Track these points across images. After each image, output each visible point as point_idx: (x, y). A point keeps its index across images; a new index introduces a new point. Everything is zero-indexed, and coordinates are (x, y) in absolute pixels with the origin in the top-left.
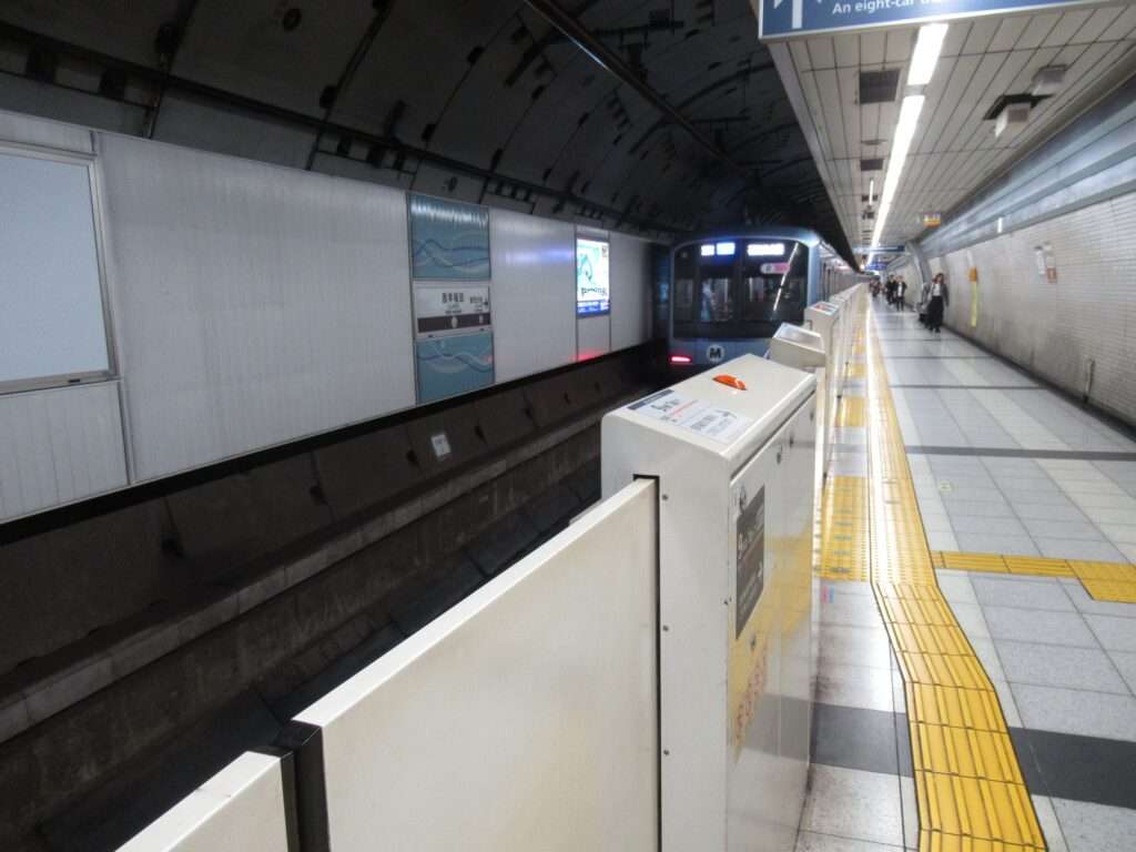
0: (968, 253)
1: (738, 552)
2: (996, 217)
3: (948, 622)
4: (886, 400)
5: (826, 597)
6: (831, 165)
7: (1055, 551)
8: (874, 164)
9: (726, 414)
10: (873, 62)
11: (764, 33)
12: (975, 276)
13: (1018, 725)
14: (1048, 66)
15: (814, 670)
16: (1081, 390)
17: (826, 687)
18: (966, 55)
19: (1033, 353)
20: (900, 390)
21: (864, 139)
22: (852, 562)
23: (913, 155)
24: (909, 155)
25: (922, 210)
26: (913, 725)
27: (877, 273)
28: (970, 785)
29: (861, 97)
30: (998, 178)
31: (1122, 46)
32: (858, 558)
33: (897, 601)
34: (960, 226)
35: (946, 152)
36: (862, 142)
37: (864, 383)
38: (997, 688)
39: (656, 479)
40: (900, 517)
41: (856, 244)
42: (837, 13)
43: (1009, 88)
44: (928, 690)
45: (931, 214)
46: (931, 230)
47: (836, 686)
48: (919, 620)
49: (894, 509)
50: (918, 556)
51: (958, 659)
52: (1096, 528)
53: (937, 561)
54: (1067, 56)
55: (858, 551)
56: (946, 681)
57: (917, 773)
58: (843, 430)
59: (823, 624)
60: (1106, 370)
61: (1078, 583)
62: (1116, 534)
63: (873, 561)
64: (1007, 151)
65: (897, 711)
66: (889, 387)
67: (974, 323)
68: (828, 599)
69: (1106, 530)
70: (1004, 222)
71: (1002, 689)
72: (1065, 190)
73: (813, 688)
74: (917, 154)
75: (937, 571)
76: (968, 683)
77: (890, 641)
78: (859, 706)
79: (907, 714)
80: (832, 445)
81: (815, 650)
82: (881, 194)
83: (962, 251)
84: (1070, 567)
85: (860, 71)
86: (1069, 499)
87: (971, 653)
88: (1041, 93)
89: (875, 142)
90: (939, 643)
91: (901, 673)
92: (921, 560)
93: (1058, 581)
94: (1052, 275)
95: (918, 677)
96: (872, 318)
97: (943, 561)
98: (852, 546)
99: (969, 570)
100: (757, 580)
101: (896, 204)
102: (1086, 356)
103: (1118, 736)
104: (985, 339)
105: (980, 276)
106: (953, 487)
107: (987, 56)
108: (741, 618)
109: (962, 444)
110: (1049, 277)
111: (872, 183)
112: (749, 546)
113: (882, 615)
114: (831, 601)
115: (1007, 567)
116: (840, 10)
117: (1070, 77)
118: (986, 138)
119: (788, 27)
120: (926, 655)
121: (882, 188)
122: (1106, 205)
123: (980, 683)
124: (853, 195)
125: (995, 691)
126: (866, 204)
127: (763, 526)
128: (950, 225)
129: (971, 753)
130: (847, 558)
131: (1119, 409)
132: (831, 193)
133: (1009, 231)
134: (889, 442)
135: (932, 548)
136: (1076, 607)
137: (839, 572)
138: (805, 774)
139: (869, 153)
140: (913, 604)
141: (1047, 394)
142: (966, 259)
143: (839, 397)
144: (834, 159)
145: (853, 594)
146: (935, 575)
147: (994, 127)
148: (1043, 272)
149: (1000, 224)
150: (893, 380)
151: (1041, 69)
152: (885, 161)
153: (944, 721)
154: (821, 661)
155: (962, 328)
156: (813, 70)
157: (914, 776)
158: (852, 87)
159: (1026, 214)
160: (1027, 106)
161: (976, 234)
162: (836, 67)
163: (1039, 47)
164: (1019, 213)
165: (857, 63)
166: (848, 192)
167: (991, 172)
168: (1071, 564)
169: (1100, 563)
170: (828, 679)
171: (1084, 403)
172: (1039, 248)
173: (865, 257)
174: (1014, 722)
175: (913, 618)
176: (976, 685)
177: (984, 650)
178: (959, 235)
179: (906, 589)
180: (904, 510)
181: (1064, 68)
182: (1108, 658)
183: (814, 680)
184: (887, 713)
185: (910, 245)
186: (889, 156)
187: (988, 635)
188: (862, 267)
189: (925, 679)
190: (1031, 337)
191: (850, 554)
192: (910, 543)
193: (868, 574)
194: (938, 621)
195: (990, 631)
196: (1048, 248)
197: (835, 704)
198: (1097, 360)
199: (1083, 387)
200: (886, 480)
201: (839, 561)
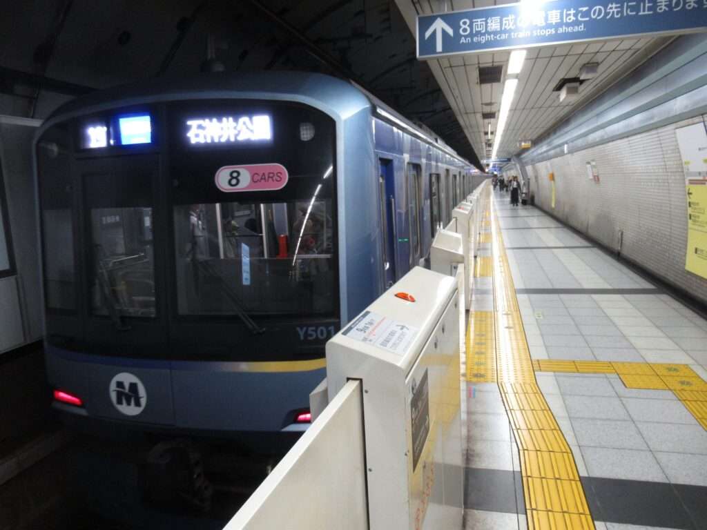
0: (548, 163)
1: (412, 420)
2: (563, 144)
3: (543, 408)
4: (505, 258)
5: (470, 394)
6: (465, 116)
7: (604, 356)
8: (490, 116)
9: (403, 327)
10: (487, 62)
11: (420, 55)
12: (552, 177)
13: (586, 475)
14: (588, 63)
15: (465, 446)
16: (616, 249)
17: (473, 456)
18: (540, 58)
19: (588, 225)
20: (511, 251)
21: (483, 102)
22: (486, 370)
23: (513, 110)
24: (511, 110)
25: (520, 139)
26: (525, 479)
27: (495, 173)
28: (559, 516)
29: (480, 81)
30: (563, 122)
31: (629, 53)
32: (489, 367)
33: (513, 395)
34: (543, 148)
35: (532, 108)
36: (482, 104)
37: (490, 247)
38: (572, 449)
39: (361, 380)
40: (513, 337)
41: (482, 158)
42: (463, 43)
43: (566, 75)
44: (533, 454)
45: (525, 141)
46: (525, 150)
47: (479, 455)
48: (527, 407)
49: (510, 332)
50: (525, 363)
51: (549, 433)
52: (627, 340)
53: (536, 366)
54: (599, 58)
55: (489, 361)
56: (544, 448)
57: (528, 511)
58: (478, 279)
59: (469, 413)
60: (629, 237)
61: (617, 376)
62: (639, 343)
63: (499, 368)
64: (567, 107)
65: (515, 470)
66: (504, 249)
67: (553, 205)
68: (472, 396)
69: (633, 340)
70: (568, 148)
71: (576, 450)
72: (602, 130)
73: (465, 457)
74: (515, 109)
75: (536, 373)
76: (556, 449)
77: (510, 422)
78: (492, 468)
79: (521, 471)
80: (472, 290)
81: (464, 431)
82: (496, 131)
83: (544, 162)
84: (613, 366)
85: (479, 67)
86: (611, 321)
87: (558, 428)
88: (585, 78)
89: (490, 104)
90: (538, 421)
91: (517, 445)
92: (526, 365)
93: (606, 377)
94: (597, 179)
95: (527, 446)
96: (494, 202)
97: (540, 367)
98: (486, 358)
99: (554, 372)
100: (425, 428)
101: (504, 135)
102: (618, 229)
103: (643, 479)
104: (560, 215)
105: (556, 178)
106: (543, 315)
107: (552, 58)
108: (416, 458)
109: (549, 286)
110: (595, 181)
111: (490, 126)
112: (419, 412)
113: (504, 405)
114: (474, 397)
115: (576, 368)
116: (464, 41)
117: (601, 69)
118: (554, 101)
119: (434, 51)
120: (531, 431)
121: (496, 128)
122: (626, 140)
123: (563, 448)
124: (479, 132)
125: (572, 453)
126: (486, 136)
127: (427, 393)
128: (537, 147)
129: (559, 496)
130: (482, 367)
131: (638, 260)
132: (466, 131)
133: (570, 152)
134: (506, 287)
135: (533, 358)
136: (616, 393)
137: (477, 377)
138: (461, 518)
139: (487, 109)
140: (522, 396)
141: (596, 251)
142: (547, 167)
143: (475, 257)
144: (467, 113)
145: (487, 391)
146: (535, 375)
147: (559, 95)
148: (591, 177)
149: (566, 147)
150: (507, 245)
151: (585, 65)
152: (496, 114)
153: (543, 475)
154: (469, 438)
155: (546, 208)
156: (451, 67)
157: (526, 514)
158: (475, 75)
159: (580, 142)
160: (578, 84)
161: (552, 152)
162: (465, 65)
163: (582, 54)
164: (575, 142)
165: (477, 62)
166: (476, 130)
167: (559, 118)
168: (613, 364)
169: (630, 363)
170: (474, 451)
171: (618, 256)
172: (589, 163)
173: (488, 165)
174: (583, 473)
175: (523, 406)
176: (561, 450)
177: (565, 425)
178: (542, 153)
179: (518, 386)
180: (515, 332)
181: (598, 64)
182: (636, 426)
183: (465, 452)
184: (509, 471)
185: (514, 158)
186: (499, 111)
187: (567, 415)
188: (487, 170)
189: (531, 447)
190: (587, 216)
191: (485, 364)
192: (520, 356)
193: (496, 377)
194: (537, 407)
195: (567, 411)
196: (594, 163)
197: (479, 467)
198: (624, 231)
199: (617, 247)
200: (504, 312)
201: (478, 369)
